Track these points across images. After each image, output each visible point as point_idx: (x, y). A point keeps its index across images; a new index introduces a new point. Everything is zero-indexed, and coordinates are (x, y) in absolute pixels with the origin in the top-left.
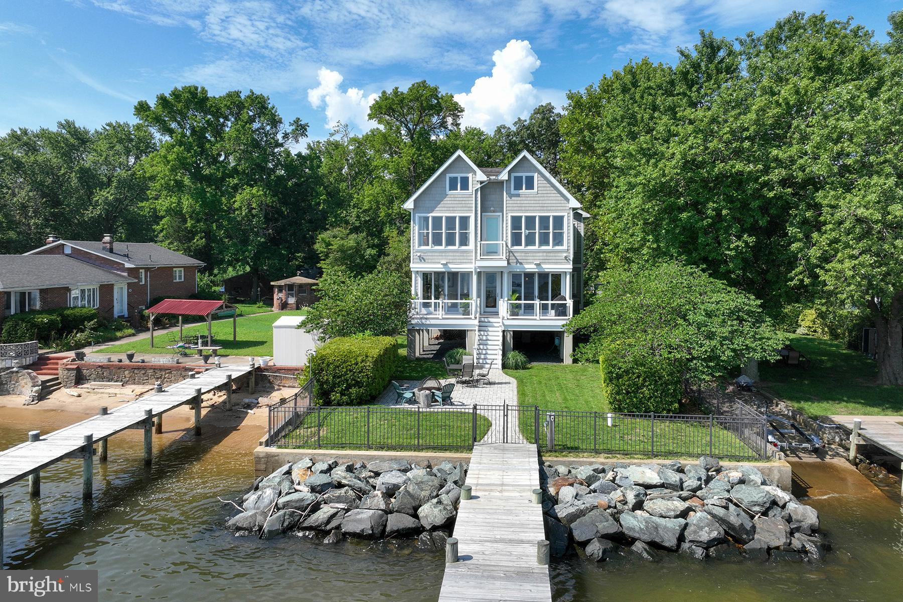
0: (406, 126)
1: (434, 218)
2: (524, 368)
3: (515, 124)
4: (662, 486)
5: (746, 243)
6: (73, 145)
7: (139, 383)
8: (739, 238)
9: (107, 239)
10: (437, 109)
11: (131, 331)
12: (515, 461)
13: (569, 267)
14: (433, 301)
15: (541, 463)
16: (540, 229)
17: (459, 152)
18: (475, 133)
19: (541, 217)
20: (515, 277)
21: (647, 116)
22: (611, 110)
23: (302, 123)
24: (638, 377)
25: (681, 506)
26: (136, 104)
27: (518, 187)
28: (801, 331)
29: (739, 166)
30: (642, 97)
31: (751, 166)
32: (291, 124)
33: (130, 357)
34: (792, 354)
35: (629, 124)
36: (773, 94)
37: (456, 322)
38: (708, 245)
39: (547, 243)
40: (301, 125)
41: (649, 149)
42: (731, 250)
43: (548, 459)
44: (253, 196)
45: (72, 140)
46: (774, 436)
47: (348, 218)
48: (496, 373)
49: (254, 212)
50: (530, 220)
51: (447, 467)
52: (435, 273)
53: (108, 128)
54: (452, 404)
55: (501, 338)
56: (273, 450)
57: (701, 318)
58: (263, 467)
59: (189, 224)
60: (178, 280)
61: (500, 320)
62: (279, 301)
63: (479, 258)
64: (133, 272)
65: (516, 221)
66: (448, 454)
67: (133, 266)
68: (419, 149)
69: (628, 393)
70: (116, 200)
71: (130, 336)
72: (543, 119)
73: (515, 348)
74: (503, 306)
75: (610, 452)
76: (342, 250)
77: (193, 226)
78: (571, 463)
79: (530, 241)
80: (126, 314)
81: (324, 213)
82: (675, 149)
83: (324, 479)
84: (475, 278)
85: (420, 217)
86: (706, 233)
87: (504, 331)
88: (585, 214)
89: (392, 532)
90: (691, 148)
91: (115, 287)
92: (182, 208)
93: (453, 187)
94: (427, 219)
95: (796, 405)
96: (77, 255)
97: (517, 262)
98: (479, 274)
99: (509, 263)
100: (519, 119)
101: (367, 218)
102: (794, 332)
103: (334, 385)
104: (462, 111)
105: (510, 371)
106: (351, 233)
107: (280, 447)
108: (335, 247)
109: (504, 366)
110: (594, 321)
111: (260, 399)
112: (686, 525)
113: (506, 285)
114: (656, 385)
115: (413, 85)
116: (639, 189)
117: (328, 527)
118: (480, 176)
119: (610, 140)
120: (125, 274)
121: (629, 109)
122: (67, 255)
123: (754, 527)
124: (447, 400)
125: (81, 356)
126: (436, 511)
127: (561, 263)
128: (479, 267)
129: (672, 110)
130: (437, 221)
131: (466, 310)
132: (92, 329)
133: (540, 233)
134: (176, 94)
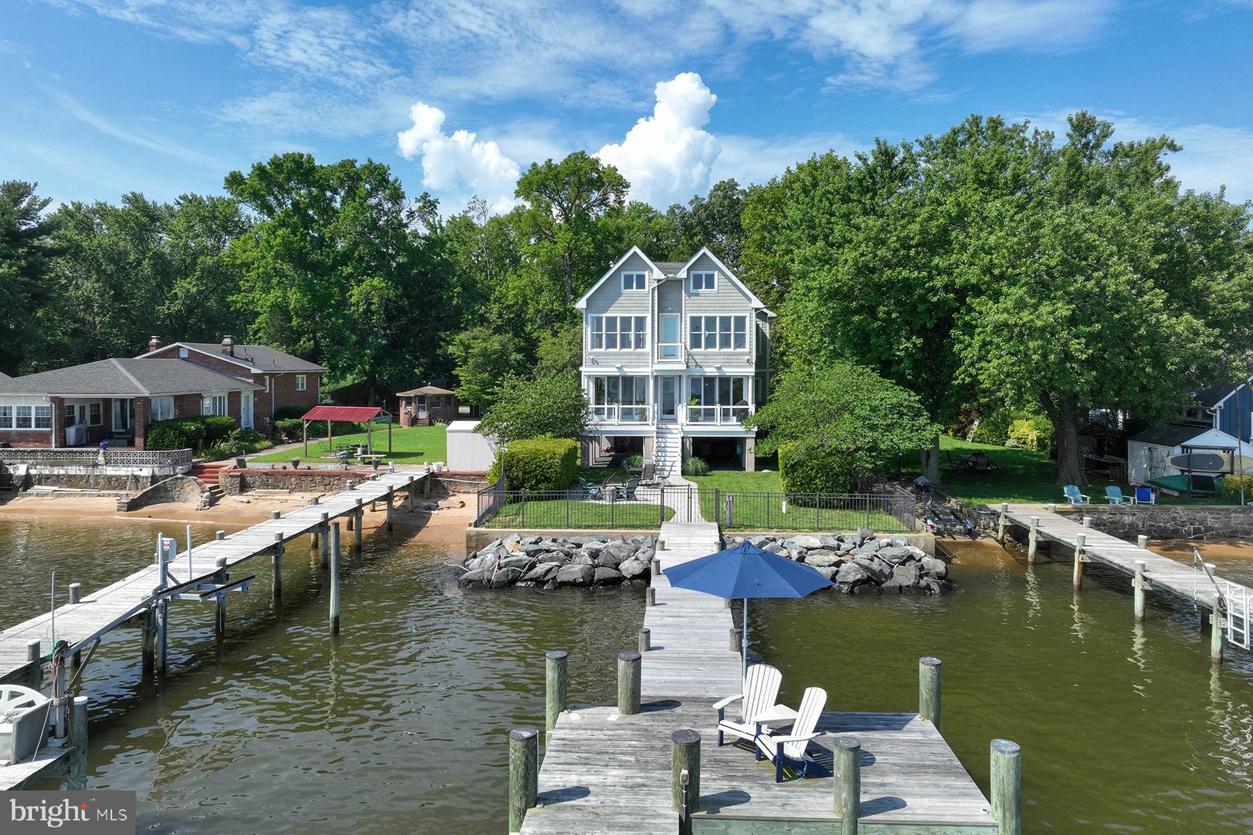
0: (560, 205)
1: (608, 318)
2: (704, 475)
3: (691, 202)
4: (823, 548)
5: (915, 344)
6: (145, 225)
7: (306, 491)
8: (908, 339)
9: (227, 341)
10: (597, 184)
11: (268, 443)
12: (698, 532)
13: (751, 370)
14: (606, 406)
15: (721, 536)
16: (721, 330)
17: (635, 249)
18: (641, 210)
19: (721, 318)
20: (695, 381)
21: (824, 221)
22: (793, 212)
23: (431, 199)
24: (812, 469)
25: (834, 559)
26: (227, 175)
27: (698, 285)
28: (1010, 443)
29: (905, 273)
30: (821, 201)
31: (916, 273)
32: (418, 201)
33: (296, 463)
34: (980, 460)
35: (808, 227)
36: (940, 204)
37: (631, 428)
38: (880, 346)
39: (728, 345)
40: (429, 201)
41: (824, 255)
42: (901, 351)
43: (726, 533)
44: (374, 288)
45: (143, 219)
46: (933, 520)
47: (488, 315)
48: (676, 476)
49: (373, 307)
50: (710, 322)
51: (640, 538)
52: (609, 378)
53: (181, 201)
54: (636, 500)
55: (680, 445)
56: (482, 529)
57: (865, 413)
58: (474, 544)
59: (294, 323)
60: (300, 389)
61: (679, 427)
62: (407, 416)
63: (656, 361)
64: (259, 378)
65: (695, 323)
66: (639, 531)
67: (260, 372)
68: (576, 233)
69: (802, 484)
70: (199, 292)
71: (268, 448)
72: (725, 198)
73: (694, 456)
74: (682, 412)
75: (781, 528)
76: (484, 353)
77: (299, 326)
78: (746, 535)
79: (710, 343)
80: (252, 425)
81: (458, 311)
82: (849, 255)
83: (535, 547)
84: (651, 382)
85: (593, 318)
86: (878, 335)
87: (683, 438)
88: (771, 314)
89: (599, 580)
90: (862, 255)
91: (243, 395)
92: (288, 304)
93: (628, 285)
94: (599, 320)
95: (966, 500)
96: (194, 358)
97: (697, 365)
98: (656, 378)
99: (687, 367)
100: (696, 197)
101: (511, 316)
102: (1003, 445)
103: (524, 481)
104: (628, 186)
105: (689, 477)
106: (494, 333)
107: (488, 527)
108: (476, 351)
109: (684, 473)
110: (771, 418)
111: (439, 502)
112: (837, 572)
113: (685, 389)
114: (827, 476)
115: (570, 156)
116: (815, 292)
117: (546, 579)
118: (658, 274)
119: (790, 242)
120: (251, 381)
121: (808, 213)
122: (184, 359)
123: (892, 574)
124: (630, 496)
125: (242, 464)
126: (635, 564)
127: (743, 367)
128: (656, 371)
129: (846, 217)
130: (611, 322)
131: (643, 416)
132: (235, 439)
133: (720, 335)
134: (277, 164)
